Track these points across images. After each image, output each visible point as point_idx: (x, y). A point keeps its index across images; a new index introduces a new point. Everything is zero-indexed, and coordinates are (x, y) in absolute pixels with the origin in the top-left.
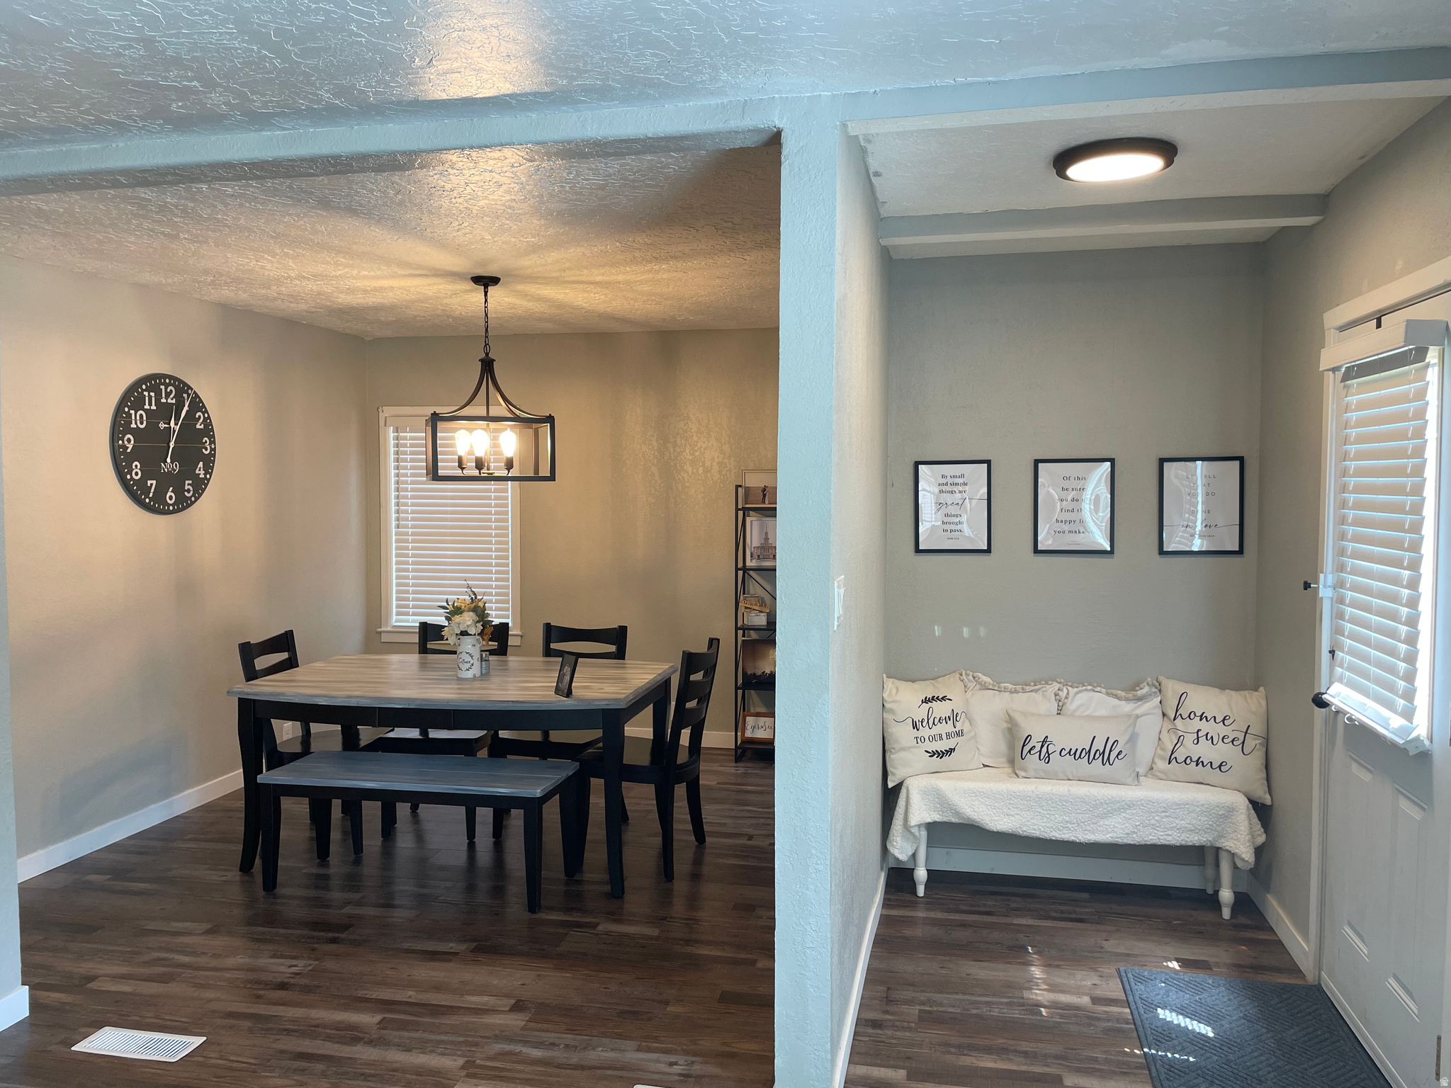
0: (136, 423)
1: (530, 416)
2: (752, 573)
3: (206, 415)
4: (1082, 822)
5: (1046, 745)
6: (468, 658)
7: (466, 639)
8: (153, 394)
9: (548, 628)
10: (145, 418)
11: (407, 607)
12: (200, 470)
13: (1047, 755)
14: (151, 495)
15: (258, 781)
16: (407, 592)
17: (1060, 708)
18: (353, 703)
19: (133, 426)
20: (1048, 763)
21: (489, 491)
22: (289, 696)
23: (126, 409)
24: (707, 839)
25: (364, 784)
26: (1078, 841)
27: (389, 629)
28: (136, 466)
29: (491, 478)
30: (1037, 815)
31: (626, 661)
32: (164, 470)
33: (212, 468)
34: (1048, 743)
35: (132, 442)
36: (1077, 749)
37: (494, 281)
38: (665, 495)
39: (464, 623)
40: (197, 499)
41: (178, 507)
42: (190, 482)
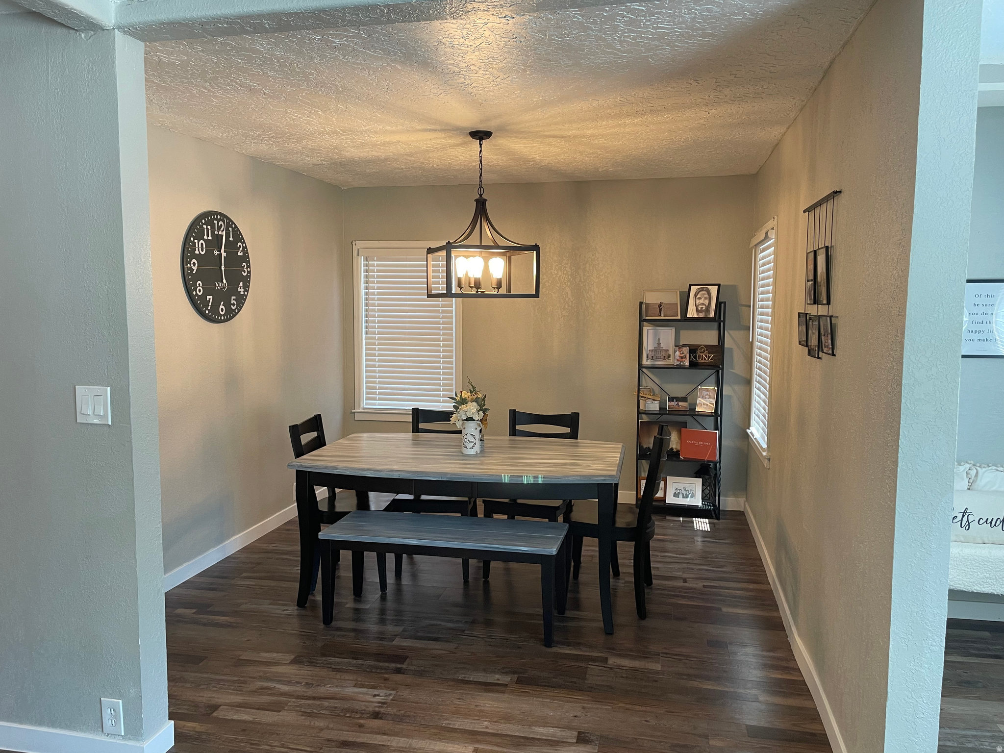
0: (199, 251)
1: (518, 245)
2: (644, 370)
3: (244, 245)
4: (1000, 578)
5: (966, 516)
6: (472, 439)
7: (471, 424)
8: (209, 227)
9: (513, 414)
10: (204, 247)
11: (375, 393)
12: (241, 288)
13: (967, 523)
14: (209, 308)
15: (319, 537)
16: (375, 383)
17: (970, 484)
18: (395, 476)
19: (197, 252)
20: (968, 530)
21: (438, 306)
22: (340, 469)
23: (192, 239)
24: (654, 581)
25: (408, 541)
26: (995, 593)
27: (361, 410)
28: (199, 284)
29: (484, 296)
30: (963, 573)
31: (579, 440)
32: (218, 288)
33: (248, 287)
34: (968, 514)
35: (196, 265)
36: (993, 519)
37: (487, 135)
38: (576, 310)
39: (470, 411)
40: (239, 311)
41: (227, 317)
42: (235, 297)
